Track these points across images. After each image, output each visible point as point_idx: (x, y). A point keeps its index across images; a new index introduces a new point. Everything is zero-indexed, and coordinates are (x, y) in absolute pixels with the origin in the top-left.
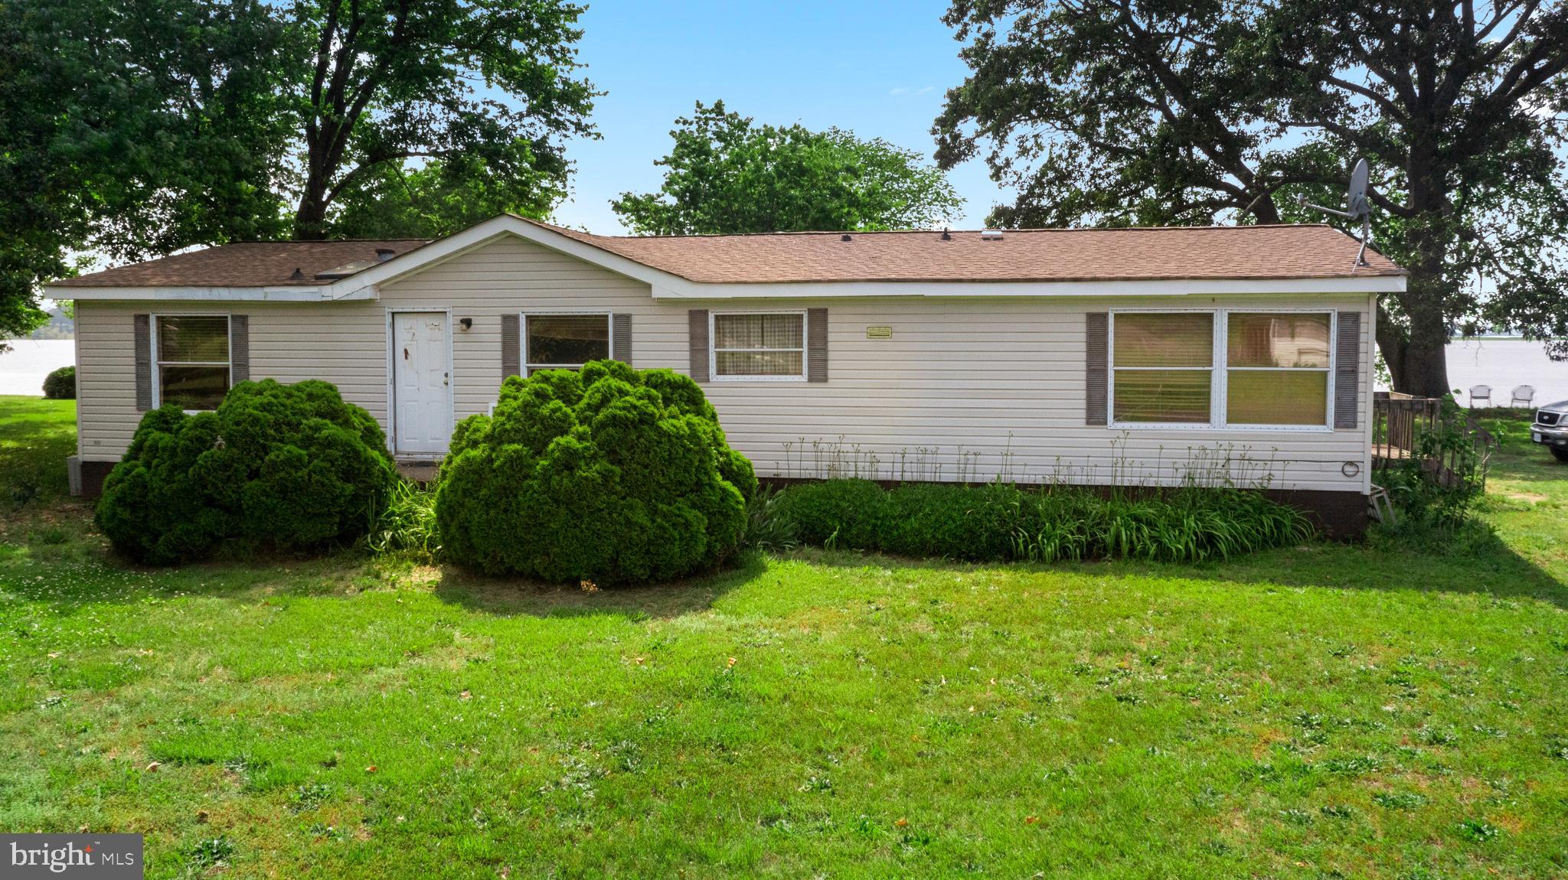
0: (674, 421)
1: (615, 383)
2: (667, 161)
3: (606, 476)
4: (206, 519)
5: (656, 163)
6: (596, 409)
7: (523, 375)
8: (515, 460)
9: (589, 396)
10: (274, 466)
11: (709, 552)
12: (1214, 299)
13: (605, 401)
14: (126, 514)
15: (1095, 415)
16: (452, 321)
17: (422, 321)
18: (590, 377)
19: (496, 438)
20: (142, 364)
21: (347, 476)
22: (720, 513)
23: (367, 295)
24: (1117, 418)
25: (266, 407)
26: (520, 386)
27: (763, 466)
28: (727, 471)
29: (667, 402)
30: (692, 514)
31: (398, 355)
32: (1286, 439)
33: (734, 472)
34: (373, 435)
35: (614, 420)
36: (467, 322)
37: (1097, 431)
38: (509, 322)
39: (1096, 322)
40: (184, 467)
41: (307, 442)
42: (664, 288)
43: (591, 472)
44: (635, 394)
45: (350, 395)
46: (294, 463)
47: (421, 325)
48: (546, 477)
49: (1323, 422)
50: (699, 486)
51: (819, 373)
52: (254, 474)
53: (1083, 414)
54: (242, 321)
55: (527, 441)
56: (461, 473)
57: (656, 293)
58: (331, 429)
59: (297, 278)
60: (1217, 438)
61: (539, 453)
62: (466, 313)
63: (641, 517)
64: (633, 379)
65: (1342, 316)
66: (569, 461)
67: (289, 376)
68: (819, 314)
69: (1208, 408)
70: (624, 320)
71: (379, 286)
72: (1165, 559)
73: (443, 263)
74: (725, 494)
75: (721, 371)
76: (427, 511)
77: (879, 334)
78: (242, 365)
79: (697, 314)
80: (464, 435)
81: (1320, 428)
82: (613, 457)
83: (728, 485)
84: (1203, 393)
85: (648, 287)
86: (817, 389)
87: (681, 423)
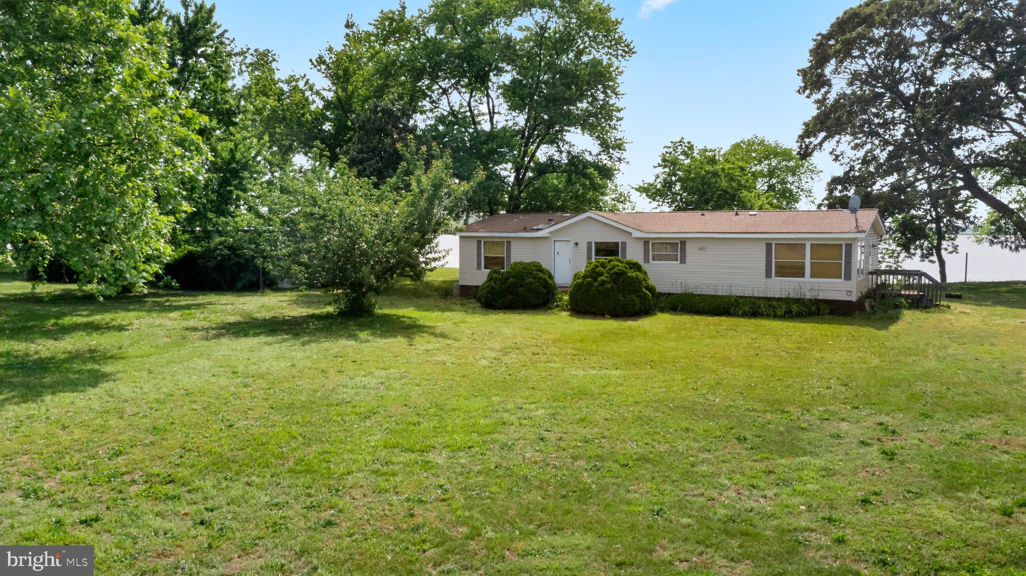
0: (632, 274)
1: (617, 263)
2: (659, 165)
3: (612, 287)
4: (510, 297)
5: (655, 167)
6: (611, 270)
7: (593, 260)
8: (590, 283)
9: (609, 266)
10: (527, 284)
11: (640, 309)
12: (805, 239)
13: (613, 268)
14: (489, 295)
15: (768, 275)
16: (572, 243)
17: (563, 243)
18: (610, 261)
19: (584, 277)
20: (479, 255)
21: (545, 287)
22: (644, 298)
23: (547, 235)
24: (776, 276)
25: (524, 268)
26: (591, 263)
27: (660, 288)
28: (647, 288)
29: (631, 268)
30: (635, 298)
31: (556, 254)
32: (825, 283)
33: (651, 289)
34: (551, 276)
35: (615, 273)
36: (577, 244)
37: (770, 280)
38: (589, 244)
39: (769, 246)
40: (504, 284)
41: (535, 278)
42: (636, 234)
43: (608, 286)
44: (621, 266)
45: (545, 266)
46: (531, 283)
47: (563, 244)
48: (597, 287)
49: (840, 278)
50: (638, 291)
51: (683, 261)
52: (521, 286)
53: (764, 274)
54: (509, 243)
55: (593, 278)
56: (575, 286)
57: (634, 236)
58: (541, 275)
59: (525, 230)
60: (805, 283)
61: (596, 281)
62: (576, 241)
63: (621, 298)
64: (622, 262)
65: (846, 245)
66: (603, 283)
67: (527, 259)
68: (683, 242)
69: (804, 273)
70: (624, 244)
71: (550, 233)
72: (776, 317)
73: (570, 225)
74: (646, 294)
75: (654, 259)
76: (566, 298)
77: (702, 249)
78: (509, 256)
79: (646, 242)
80: (576, 276)
81: (839, 280)
82: (615, 282)
83: (647, 292)
84: (803, 268)
85: (631, 234)
86: (683, 265)
87: (634, 274)
